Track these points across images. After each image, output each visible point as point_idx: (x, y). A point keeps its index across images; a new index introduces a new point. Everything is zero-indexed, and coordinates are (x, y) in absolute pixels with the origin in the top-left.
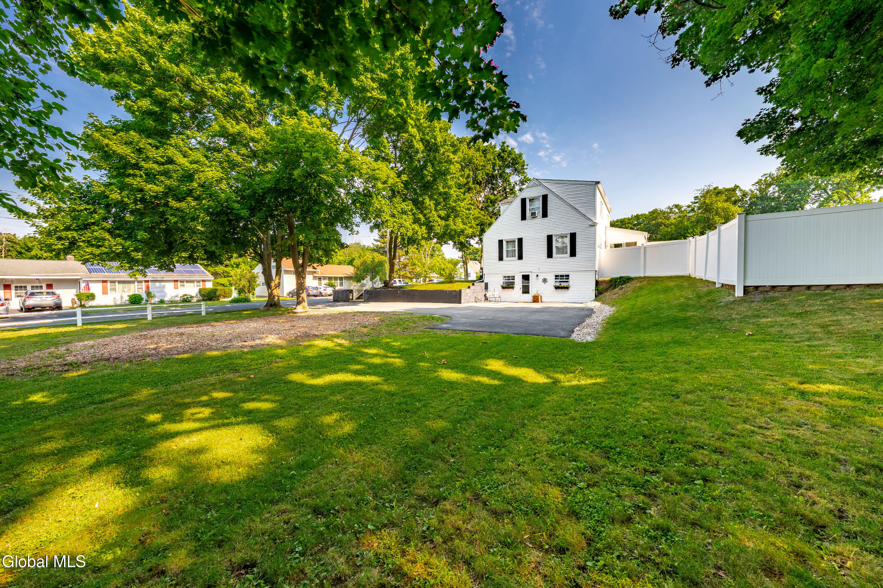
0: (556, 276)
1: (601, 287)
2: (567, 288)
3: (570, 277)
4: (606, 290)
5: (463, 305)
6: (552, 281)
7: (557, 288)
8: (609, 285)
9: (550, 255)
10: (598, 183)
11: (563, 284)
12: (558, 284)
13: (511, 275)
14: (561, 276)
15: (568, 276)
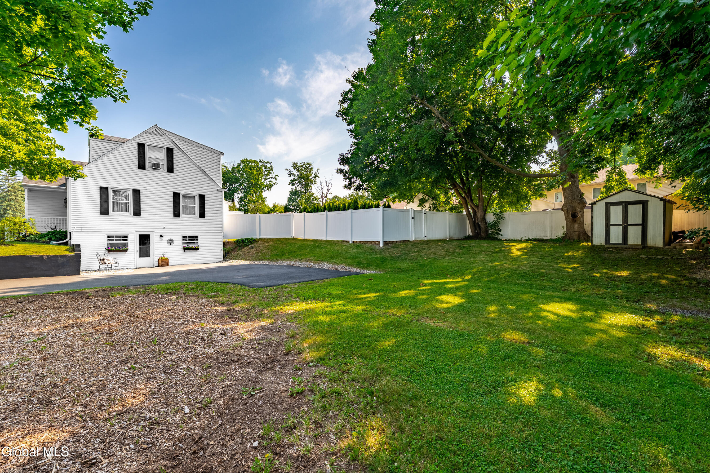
0: (184, 237)
1: (228, 248)
2: (197, 249)
3: (199, 238)
4: (233, 250)
5: (84, 276)
6: (179, 243)
7: (185, 249)
8: (234, 246)
9: (177, 214)
10: (222, 154)
11: (191, 245)
12: (186, 245)
13: (121, 234)
14: (189, 237)
15: (197, 237)
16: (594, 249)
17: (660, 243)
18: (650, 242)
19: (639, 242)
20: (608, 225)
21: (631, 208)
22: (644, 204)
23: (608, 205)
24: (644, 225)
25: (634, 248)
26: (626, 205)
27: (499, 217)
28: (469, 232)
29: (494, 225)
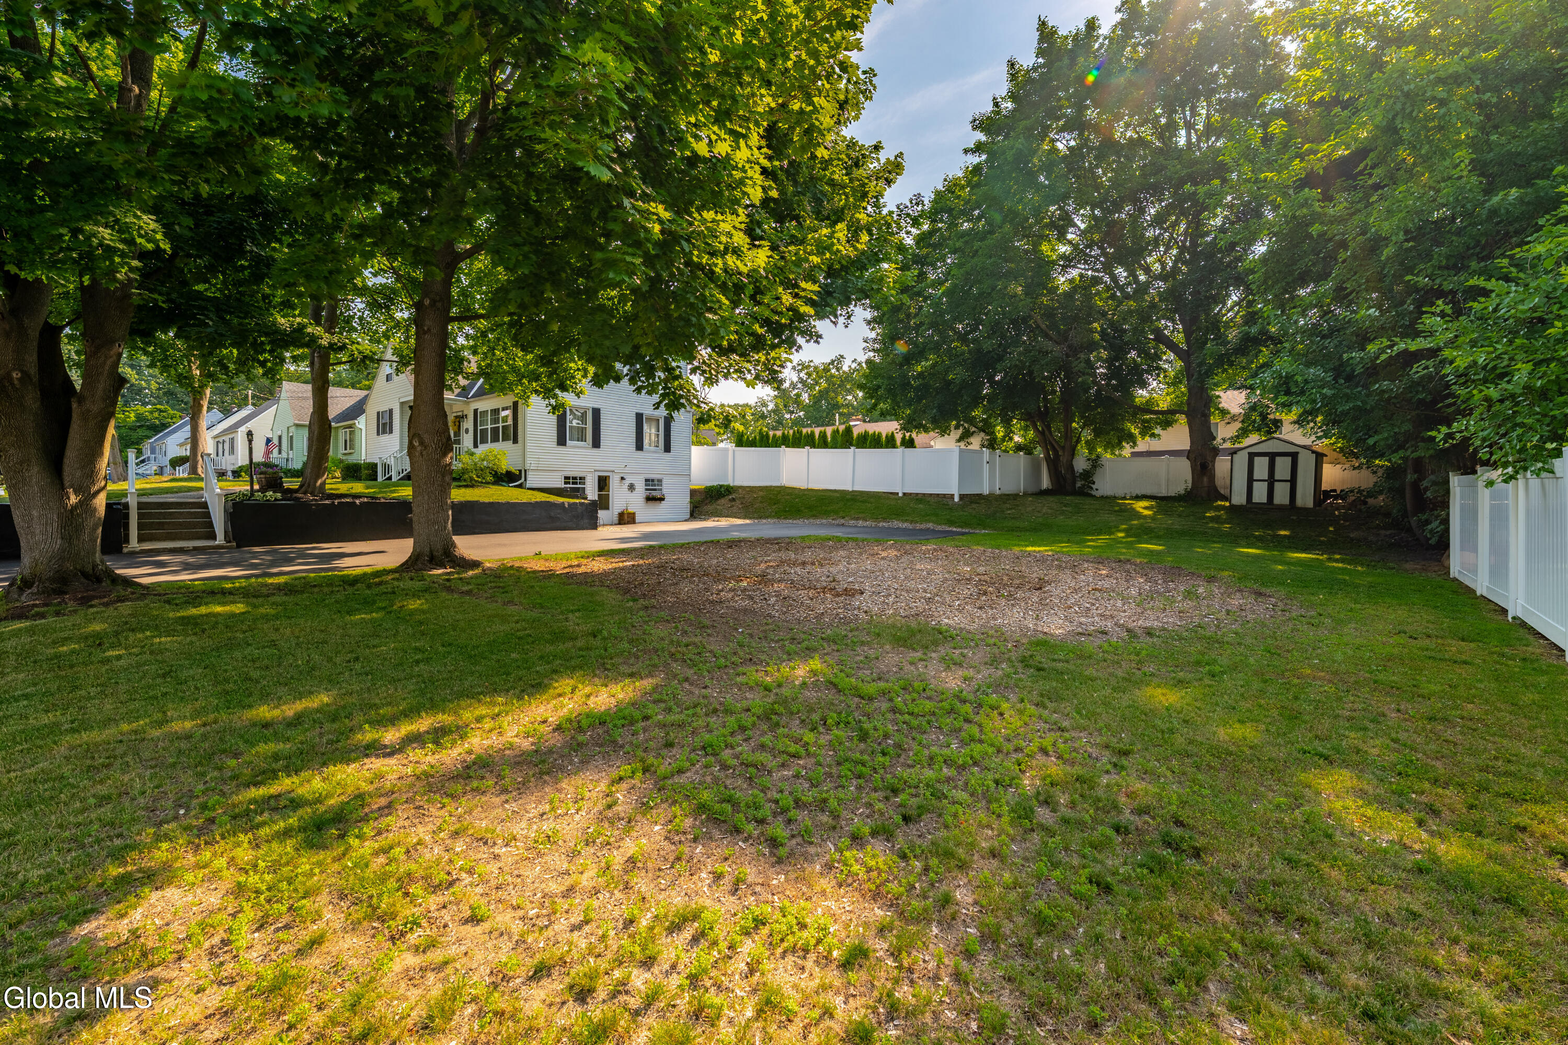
0: (646, 480)
1: (695, 498)
2: (662, 499)
3: (663, 483)
4: (702, 502)
6: (641, 490)
7: (648, 499)
8: (703, 496)
9: (639, 446)
11: (655, 494)
13: (579, 475)
14: (652, 480)
15: (661, 481)
16: (1233, 509)
17: (1310, 504)
18: (1299, 502)
19: (1286, 501)
20: (1251, 480)
21: (1278, 460)
22: (1294, 456)
23: (1252, 456)
24: (1293, 481)
25: (1281, 508)
26: (1272, 456)
27: (1096, 463)
28: (1046, 483)
29: (1087, 476)
